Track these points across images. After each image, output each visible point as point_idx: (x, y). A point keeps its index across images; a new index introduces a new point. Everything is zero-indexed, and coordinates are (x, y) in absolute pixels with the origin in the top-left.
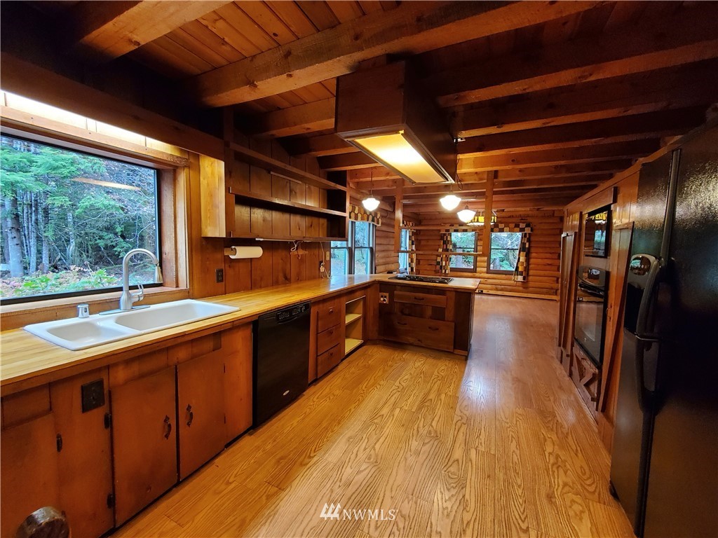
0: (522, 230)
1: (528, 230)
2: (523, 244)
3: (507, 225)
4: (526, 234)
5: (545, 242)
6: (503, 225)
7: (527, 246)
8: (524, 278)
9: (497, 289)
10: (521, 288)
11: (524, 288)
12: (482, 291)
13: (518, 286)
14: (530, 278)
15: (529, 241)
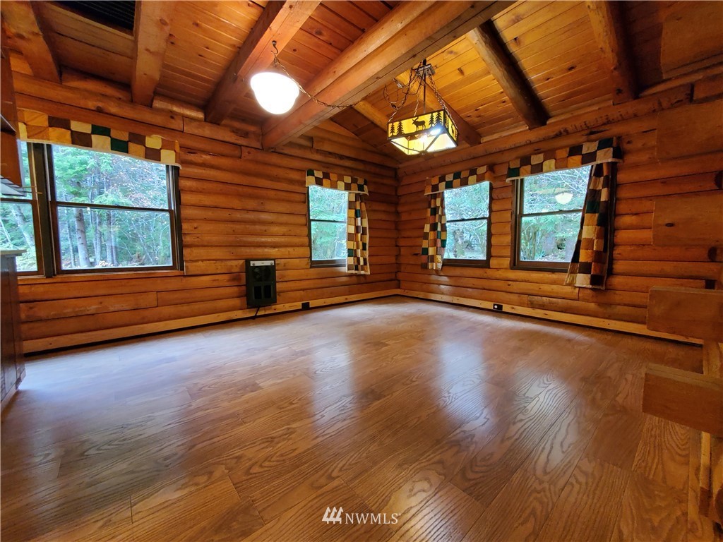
0: (587, 159)
1: (605, 157)
2: (592, 196)
3: (549, 154)
4: (599, 167)
5: (665, 181)
6: (541, 156)
7: (604, 197)
8: (595, 280)
9: (532, 305)
10: (592, 306)
11: (600, 304)
12: (500, 307)
13: (584, 300)
14: (617, 281)
15: (612, 184)
